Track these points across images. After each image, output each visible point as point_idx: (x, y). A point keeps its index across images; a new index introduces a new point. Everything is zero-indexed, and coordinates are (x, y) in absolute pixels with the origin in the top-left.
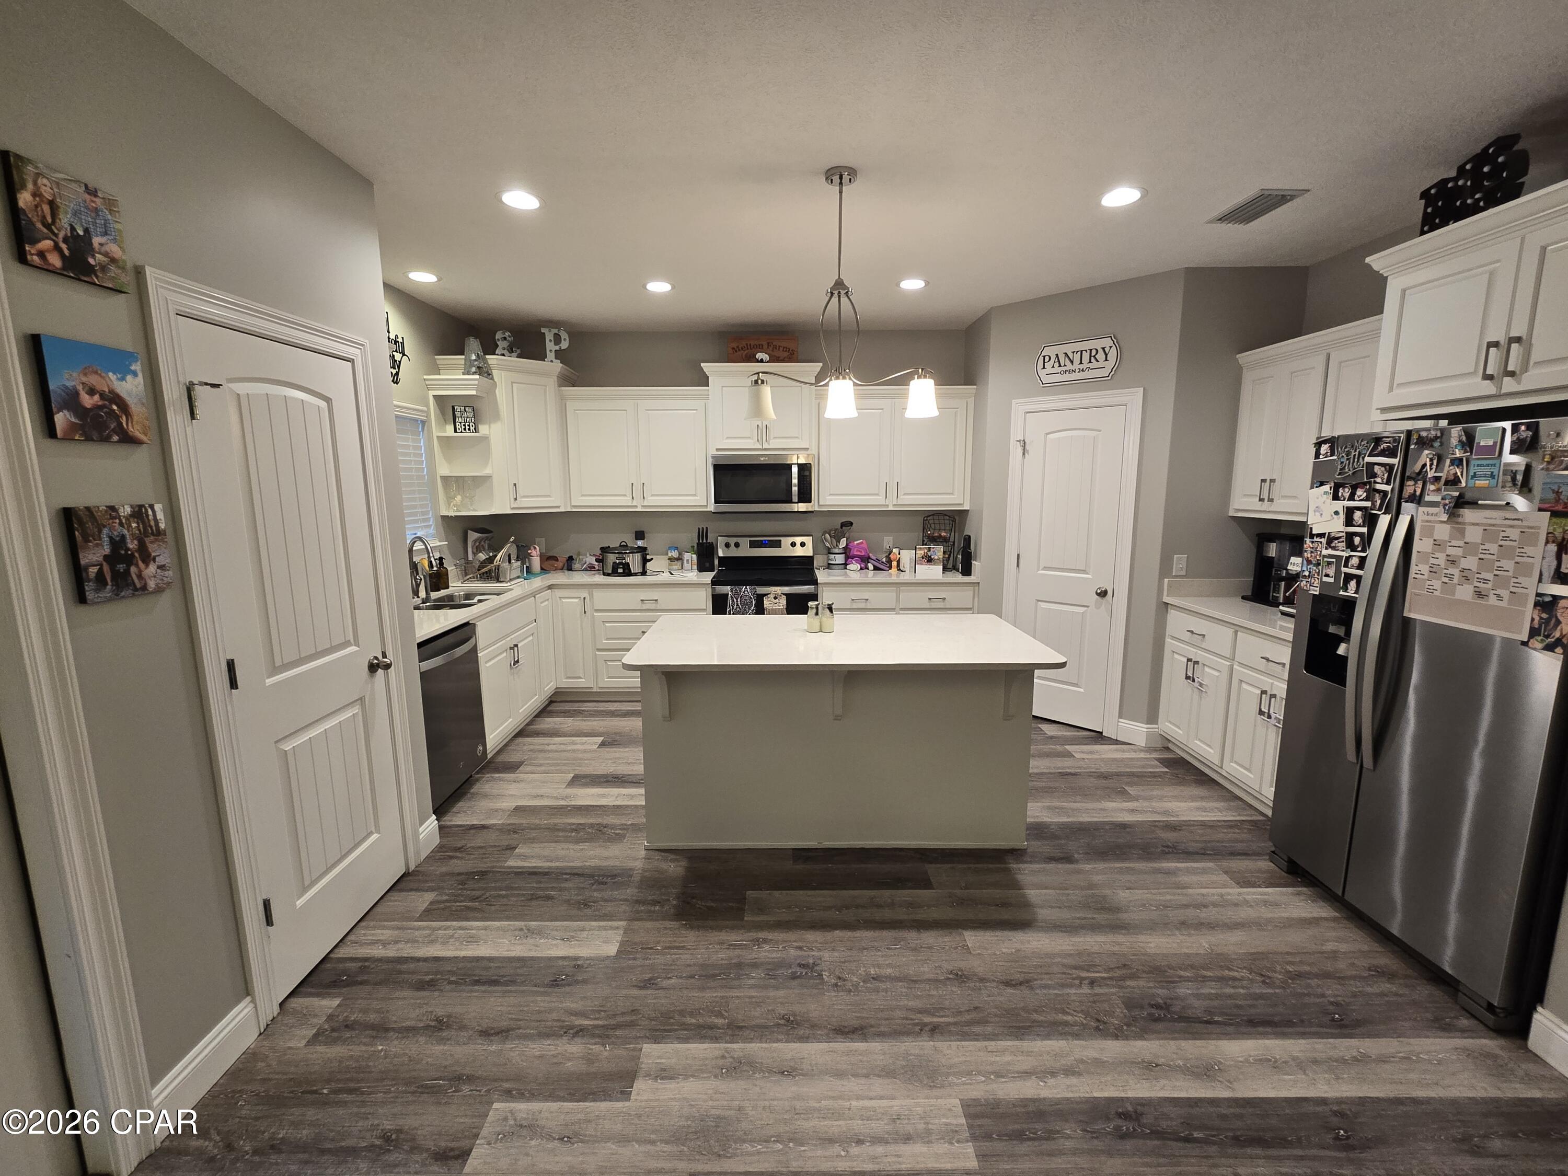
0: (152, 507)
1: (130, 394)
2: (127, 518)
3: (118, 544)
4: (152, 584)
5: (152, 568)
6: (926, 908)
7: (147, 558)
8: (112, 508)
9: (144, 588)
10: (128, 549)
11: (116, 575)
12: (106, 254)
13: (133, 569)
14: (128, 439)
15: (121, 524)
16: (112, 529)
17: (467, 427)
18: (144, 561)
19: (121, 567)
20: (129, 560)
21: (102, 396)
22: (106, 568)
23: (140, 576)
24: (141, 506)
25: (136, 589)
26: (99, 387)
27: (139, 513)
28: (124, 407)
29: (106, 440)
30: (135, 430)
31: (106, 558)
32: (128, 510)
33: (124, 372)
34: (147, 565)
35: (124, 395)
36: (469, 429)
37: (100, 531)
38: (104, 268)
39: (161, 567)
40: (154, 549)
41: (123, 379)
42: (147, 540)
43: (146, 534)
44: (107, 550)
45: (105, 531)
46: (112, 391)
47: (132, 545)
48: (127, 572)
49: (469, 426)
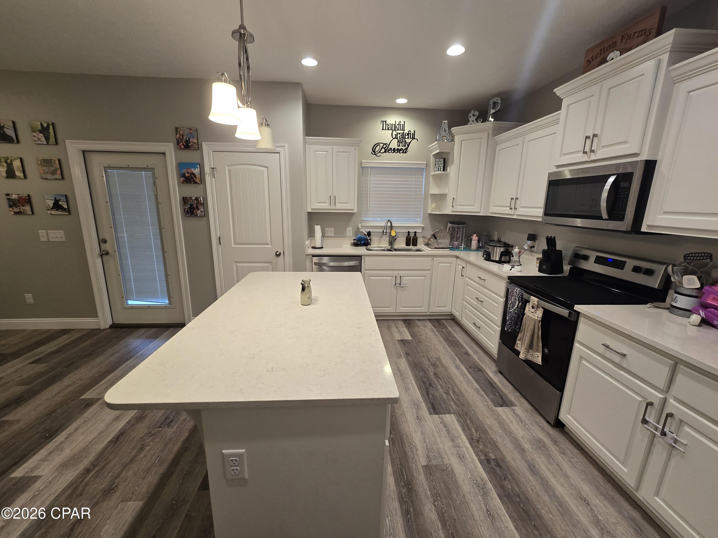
0: (200, 198)
1: (196, 173)
2: (194, 200)
3: (192, 205)
4: (199, 215)
5: (199, 211)
6: (181, 482)
7: (198, 209)
8: (191, 198)
9: (197, 215)
10: (194, 206)
11: (191, 211)
12: (193, 142)
13: (195, 211)
14: (195, 183)
15: (192, 201)
16: (190, 202)
17: (440, 169)
18: (197, 210)
19: (192, 210)
20: (194, 209)
21: (190, 174)
22: (189, 210)
23: (196, 213)
24: (197, 198)
25: (195, 215)
26: (189, 172)
27: (197, 199)
28: (195, 176)
29: (191, 183)
30: (197, 181)
31: (189, 208)
32: (194, 198)
33: (195, 168)
34: (198, 211)
35: (195, 173)
36: (440, 170)
37: (188, 202)
38: (192, 145)
39: (201, 211)
40: (200, 207)
41: (195, 169)
42: (198, 205)
43: (198, 204)
44: (189, 206)
45: (189, 202)
46: (192, 172)
47: (195, 206)
48: (193, 211)
49: (440, 168)
